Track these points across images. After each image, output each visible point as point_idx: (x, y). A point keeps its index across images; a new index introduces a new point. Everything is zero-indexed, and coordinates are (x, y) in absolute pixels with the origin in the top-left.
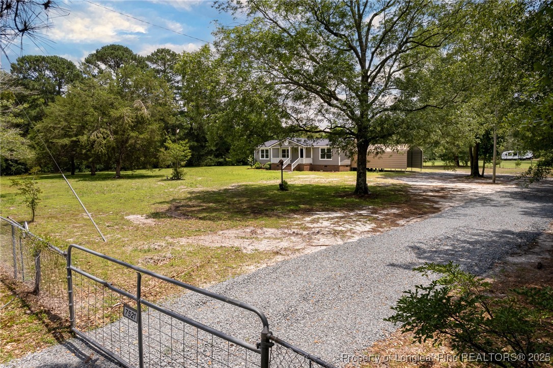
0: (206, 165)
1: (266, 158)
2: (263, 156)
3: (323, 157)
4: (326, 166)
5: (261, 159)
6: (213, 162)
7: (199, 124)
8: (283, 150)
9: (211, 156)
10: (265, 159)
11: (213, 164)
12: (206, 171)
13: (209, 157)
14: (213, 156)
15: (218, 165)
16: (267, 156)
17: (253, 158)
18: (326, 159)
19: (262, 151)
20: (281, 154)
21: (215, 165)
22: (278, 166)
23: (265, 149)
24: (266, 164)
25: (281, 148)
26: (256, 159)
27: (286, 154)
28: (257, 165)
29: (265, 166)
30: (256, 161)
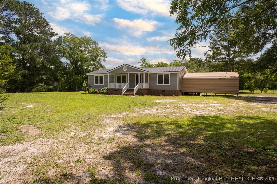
0: (37, 91)
2: (97, 82)
3: (160, 82)
4: (163, 91)
5: (94, 84)
6: (44, 89)
7: (30, 54)
8: (118, 76)
9: (42, 83)
10: (99, 84)
11: (44, 90)
12: (38, 96)
13: (40, 84)
14: (43, 83)
15: (48, 91)
16: (101, 82)
17: (87, 84)
19: (97, 78)
20: (116, 79)
21: (45, 91)
22: (116, 91)
23: (99, 75)
24: (103, 89)
25: (116, 74)
26: (90, 85)
27: (121, 80)
28: (91, 90)
29: (101, 91)
30: (90, 86)
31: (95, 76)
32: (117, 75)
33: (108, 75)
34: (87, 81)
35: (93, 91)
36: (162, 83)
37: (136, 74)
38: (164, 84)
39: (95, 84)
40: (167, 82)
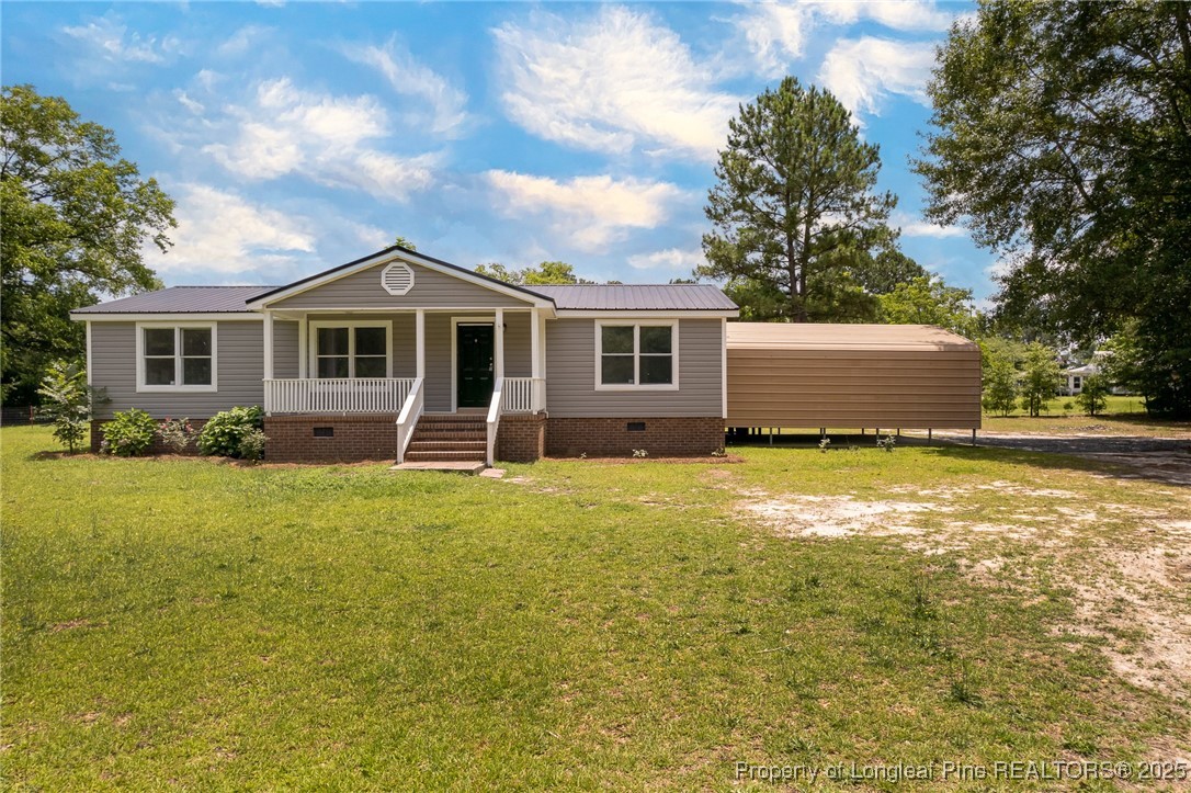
1: (187, 381)
2: (160, 371)
3: (617, 370)
4: (637, 425)
5: (142, 386)
8: (323, 332)
10: (178, 386)
16: (197, 373)
18: (636, 386)
19: (159, 339)
20: (308, 353)
22: (328, 431)
23: (177, 324)
24: (222, 422)
25: (311, 317)
26: (105, 390)
27: (351, 356)
28: (121, 427)
29: (205, 437)
30: (108, 401)
31: (148, 332)
32: (316, 325)
33: (261, 322)
34: (82, 366)
35: (133, 433)
36: (627, 377)
37: (454, 321)
38: (642, 381)
39: (149, 382)
40: (657, 370)
